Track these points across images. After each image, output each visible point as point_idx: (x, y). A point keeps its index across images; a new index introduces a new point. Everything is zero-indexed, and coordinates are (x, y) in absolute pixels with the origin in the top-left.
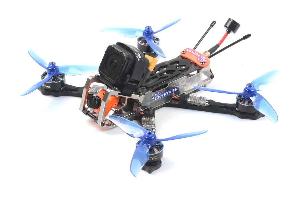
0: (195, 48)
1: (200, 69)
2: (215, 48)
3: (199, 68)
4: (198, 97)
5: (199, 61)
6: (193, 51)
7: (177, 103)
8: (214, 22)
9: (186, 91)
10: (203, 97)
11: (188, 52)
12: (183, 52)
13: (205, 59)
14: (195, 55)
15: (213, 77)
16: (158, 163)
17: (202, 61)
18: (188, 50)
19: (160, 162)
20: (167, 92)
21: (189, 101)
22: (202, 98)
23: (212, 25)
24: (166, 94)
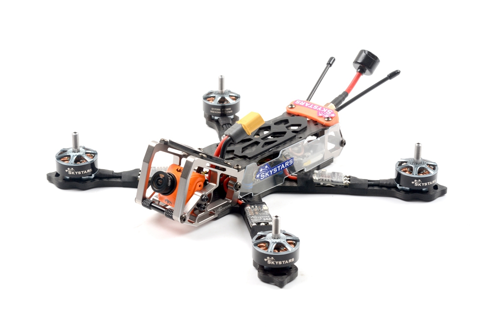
0: (309, 98)
1: (326, 129)
2: (342, 98)
3: (324, 128)
4: (329, 173)
5: (322, 117)
6: (307, 104)
7: (295, 185)
8: (331, 58)
9: (306, 167)
10: (338, 173)
11: (299, 105)
12: (291, 105)
13: (332, 113)
14: (312, 109)
15: (345, 144)
16: (293, 271)
17: (327, 116)
18: (298, 102)
19: (295, 269)
20: (279, 167)
21: (316, 180)
22: (336, 174)
23: (329, 64)
24: (278, 169)
